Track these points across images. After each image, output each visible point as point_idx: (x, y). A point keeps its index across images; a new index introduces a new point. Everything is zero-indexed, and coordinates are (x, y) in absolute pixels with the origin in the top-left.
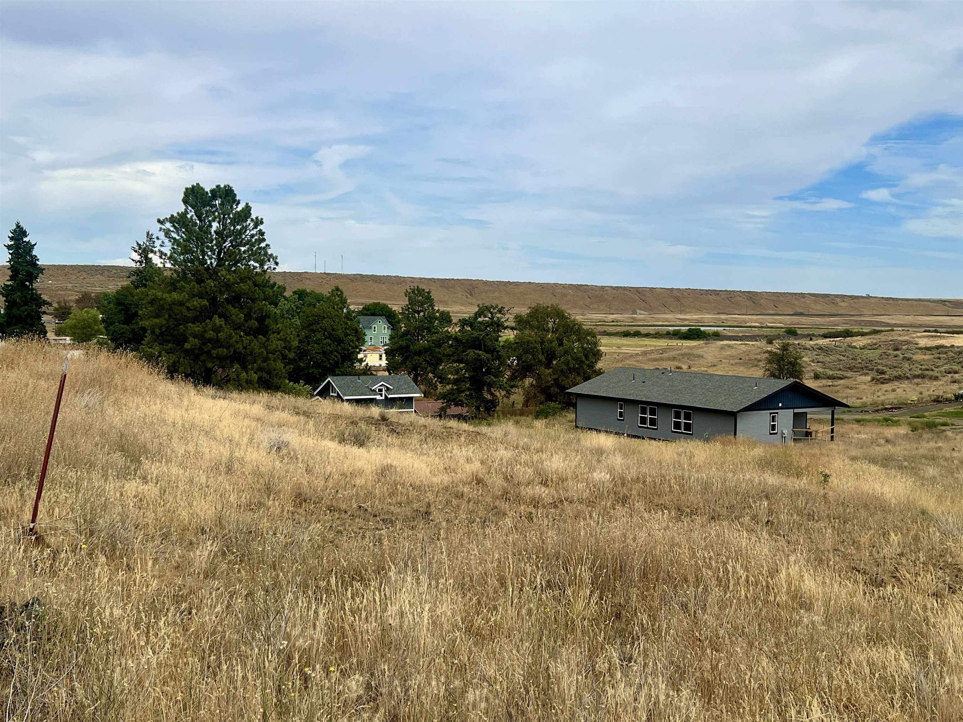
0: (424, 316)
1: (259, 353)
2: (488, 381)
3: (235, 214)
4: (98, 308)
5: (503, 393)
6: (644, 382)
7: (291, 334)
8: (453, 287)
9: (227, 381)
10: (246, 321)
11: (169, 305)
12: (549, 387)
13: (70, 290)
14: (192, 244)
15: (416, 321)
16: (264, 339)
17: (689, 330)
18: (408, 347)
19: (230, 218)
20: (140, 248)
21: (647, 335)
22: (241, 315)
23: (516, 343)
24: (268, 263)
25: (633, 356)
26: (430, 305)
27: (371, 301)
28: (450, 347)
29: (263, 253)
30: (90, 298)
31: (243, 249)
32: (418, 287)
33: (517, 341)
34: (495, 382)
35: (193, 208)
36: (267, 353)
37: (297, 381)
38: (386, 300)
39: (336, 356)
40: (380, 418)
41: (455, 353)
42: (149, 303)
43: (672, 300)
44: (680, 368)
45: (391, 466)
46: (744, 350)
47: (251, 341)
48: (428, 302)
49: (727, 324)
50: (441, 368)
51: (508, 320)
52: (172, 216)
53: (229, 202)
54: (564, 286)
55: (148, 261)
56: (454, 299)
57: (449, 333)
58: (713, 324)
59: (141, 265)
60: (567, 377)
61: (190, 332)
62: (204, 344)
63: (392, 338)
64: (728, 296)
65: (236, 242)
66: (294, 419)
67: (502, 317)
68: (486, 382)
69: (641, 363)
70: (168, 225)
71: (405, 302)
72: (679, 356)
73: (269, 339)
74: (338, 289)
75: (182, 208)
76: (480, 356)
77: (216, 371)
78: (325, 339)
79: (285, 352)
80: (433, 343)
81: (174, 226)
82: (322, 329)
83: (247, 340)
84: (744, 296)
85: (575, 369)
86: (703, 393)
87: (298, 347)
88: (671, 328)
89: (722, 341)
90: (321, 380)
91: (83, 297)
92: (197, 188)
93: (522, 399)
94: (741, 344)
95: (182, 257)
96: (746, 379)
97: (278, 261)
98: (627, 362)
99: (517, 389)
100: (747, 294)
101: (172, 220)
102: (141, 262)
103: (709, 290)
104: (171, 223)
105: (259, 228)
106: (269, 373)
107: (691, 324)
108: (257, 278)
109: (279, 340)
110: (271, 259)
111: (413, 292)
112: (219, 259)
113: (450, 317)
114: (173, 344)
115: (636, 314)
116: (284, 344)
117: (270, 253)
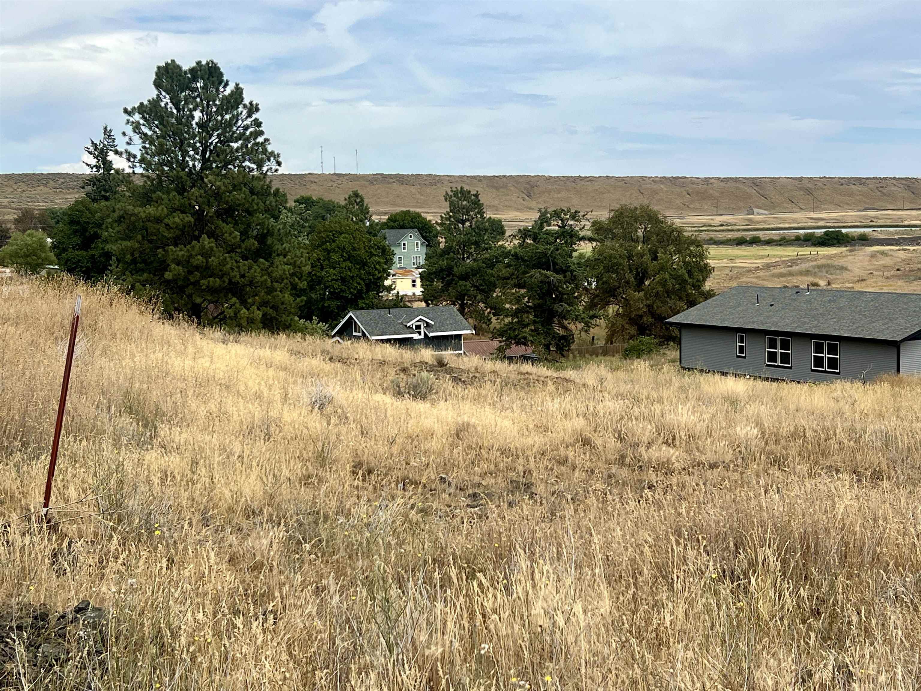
0: (471, 226)
1: (262, 282)
2: (560, 310)
3: (223, 99)
4: (43, 229)
5: (580, 326)
6: (772, 305)
7: (302, 257)
8: (505, 187)
9: (221, 320)
10: (243, 241)
11: (143, 222)
12: (641, 317)
13: (5, 207)
14: (168, 140)
15: (460, 234)
16: (267, 264)
17: (826, 234)
18: (449, 269)
19: (215, 105)
20: (96, 149)
21: (769, 242)
22: (236, 232)
23: (596, 260)
24: (268, 163)
25: (751, 271)
26: (478, 213)
27: (398, 209)
28: (506, 267)
29: (261, 149)
30: (32, 217)
31: (235, 145)
32: (462, 188)
33: (596, 256)
34: (569, 311)
35: (168, 94)
36: (272, 282)
37: (309, 318)
38: (416, 207)
39: (359, 284)
40: (435, 363)
41: (513, 274)
42: (116, 221)
43: (802, 193)
44: (816, 285)
45: (468, 424)
46: (903, 257)
47: (250, 268)
48: (476, 208)
49: (878, 224)
50: (494, 295)
51: (583, 228)
52: (142, 104)
53: (213, 83)
54: (654, 180)
55: (107, 165)
56: (506, 203)
57: (505, 248)
58: (859, 224)
59: (98, 171)
60: (665, 303)
61: (171, 257)
62: (190, 272)
63: (428, 257)
64: (878, 185)
65: (225, 137)
66: (328, 367)
67: (577, 225)
68: (557, 311)
69: (763, 280)
70: (137, 117)
71: (445, 208)
72: (814, 268)
73: (272, 263)
74: (356, 195)
75: (153, 93)
76: (548, 278)
77: (206, 308)
78: (344, 261)
79: (294, 280)
80: (483, 263)
81: (144, 118)
82: (339, 248)
83: (245, 265)
84: (900, 185)
85: (674, 292)
86: (854, 317)
87: (310, 273)
88: (802, 232)
89: (871, 246)
90: (339, 315)
91: (24, 215)
92: (171, 67)
93: (604, 334)
94: (899, 250)
95: (156, 159)
96: (912, 297)
97: (280, 160)
98: (744, 279)
99: (598, 320)
100: (904, 182)
101: (141, 109)
102: (98, 167)
103: (851, 178)
104: (139, 113)
105: (254, 116)
106: (275, 308)
107: (828, 224)
108: (255, 183)
109: (287, 264)
110: (272, 159)
111: (456, 195)
112: (204, 161)
113: (502, 227)
114: (149, 273)
115: (753, 214)
116: (294, 269)
117: (270, 151)
